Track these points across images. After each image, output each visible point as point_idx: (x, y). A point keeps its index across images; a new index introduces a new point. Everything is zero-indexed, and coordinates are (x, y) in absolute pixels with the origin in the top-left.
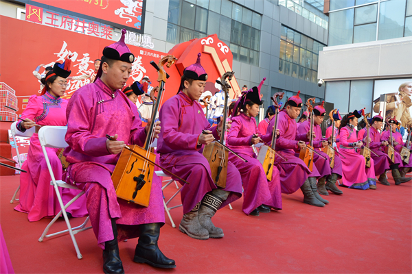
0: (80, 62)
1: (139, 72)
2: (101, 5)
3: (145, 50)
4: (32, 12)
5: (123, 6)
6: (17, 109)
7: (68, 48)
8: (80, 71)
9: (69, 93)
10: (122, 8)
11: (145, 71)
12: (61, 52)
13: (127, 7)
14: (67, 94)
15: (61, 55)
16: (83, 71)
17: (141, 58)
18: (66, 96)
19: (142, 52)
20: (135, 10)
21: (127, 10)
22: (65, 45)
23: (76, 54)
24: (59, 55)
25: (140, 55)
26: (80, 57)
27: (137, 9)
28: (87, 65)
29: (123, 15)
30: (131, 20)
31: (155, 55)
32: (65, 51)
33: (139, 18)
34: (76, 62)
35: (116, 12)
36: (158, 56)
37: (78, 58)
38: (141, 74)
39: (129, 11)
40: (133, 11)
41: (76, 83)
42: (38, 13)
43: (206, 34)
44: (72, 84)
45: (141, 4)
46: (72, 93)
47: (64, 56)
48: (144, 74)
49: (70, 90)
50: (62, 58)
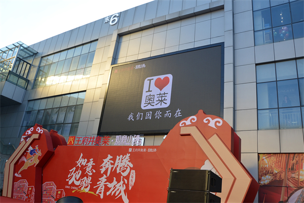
0: (88, 165)
1: (127, 168)
6: (55, 197)
11: (132, 166)
12: (79, 160)
16: (88, 172)
17: (129, 155)
18: (77, 189)
19: (130, 150)
22: (82, 155)
24: (78, 162)
25: (129, 153)
28: (91, 167)
31: (142, 150)
32: (81, 159)
34: (86, 166)
36: (145, 150)
37: (87, 163)
38: (129, 169)
42: (72, 140)
44: (81, 181)
46: (80, 188)
47: (80, 163)
48: (131, 169)
49: (80, 185)
50: (79, 165)
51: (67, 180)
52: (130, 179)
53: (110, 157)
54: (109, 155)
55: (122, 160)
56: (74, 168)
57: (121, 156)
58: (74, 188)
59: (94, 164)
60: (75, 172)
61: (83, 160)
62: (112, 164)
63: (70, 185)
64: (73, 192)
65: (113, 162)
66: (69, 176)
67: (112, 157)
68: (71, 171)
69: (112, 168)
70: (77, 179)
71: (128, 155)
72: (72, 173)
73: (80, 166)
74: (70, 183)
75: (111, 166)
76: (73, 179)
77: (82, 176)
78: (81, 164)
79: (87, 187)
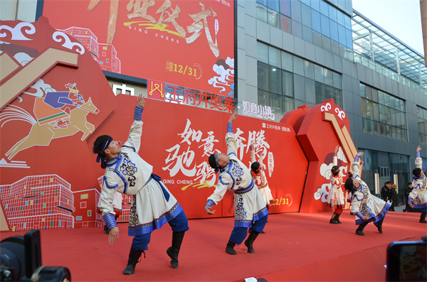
0: (205, 142)
1: (263, 149)
2: (195, 75)
3: (266, 122)
4: (154, 87)
5: (215, 74)
7: (191, 127)
8: (205, 153)
9: (195, 180)
10: (215, 77)
11: (268, 146)
12: (185, 132)
13: (219, 76)
14: (194, 182)
15: (185, 136)
16: (208, 153)
18: (192, 184)
19: (264, 125)
20: (227, 79)
21: (220, 79)
22: (189, 123)
23: (200, 133)
24: (183, 135)
25: (263, 129)
26: (205, 136)
27: (229, 77)
28: (212, 145)
29: (217, 84)
30: (224, 90)
31: (276, 128)
32: (188, 131)
33: (232, 86)
34: (201, 143)
35: (210, 82)
36: (279, 128)
37: (203, 137)
38: (265, 150)
39: (222, 79)
40: (226, 80)
41: (202, 167)
42: (160, 88)
43: (293, 98)
44: (198, 169)
45: (233, 72)
46: (198, 180)
47: (188, 136)
48: (268, 150)
49: (195, 177)
50: (186, 139)
51: (164, 169)
52: (269, 163)
53: (239, 132)
54: (238, 129)
55: (256, 137)
56: (178, 147)
57: (254, 132)
58: (184, 182)
59: (217, 141)
60: (180, 154)
61: (195, 133)
62: (244, 142)
63: (176, 178)
64: (184, 189)
65: (245, 140)
66: (167, 161)
67: (242, 132)
68: (170, 150)
69: (245, 148)
70: (188, 165)
71: (263, 132)
72: (175, 156)
73: (189, 143)
74: (173, 173)
75: (243, 146)
76: (178, 166)
77: (198, 160)
78: (190, 139)
79: (210, 178)
